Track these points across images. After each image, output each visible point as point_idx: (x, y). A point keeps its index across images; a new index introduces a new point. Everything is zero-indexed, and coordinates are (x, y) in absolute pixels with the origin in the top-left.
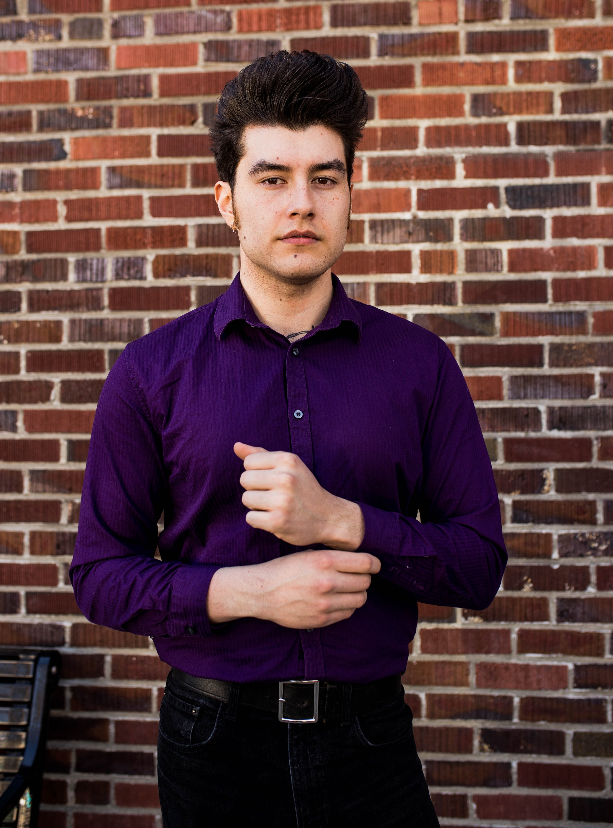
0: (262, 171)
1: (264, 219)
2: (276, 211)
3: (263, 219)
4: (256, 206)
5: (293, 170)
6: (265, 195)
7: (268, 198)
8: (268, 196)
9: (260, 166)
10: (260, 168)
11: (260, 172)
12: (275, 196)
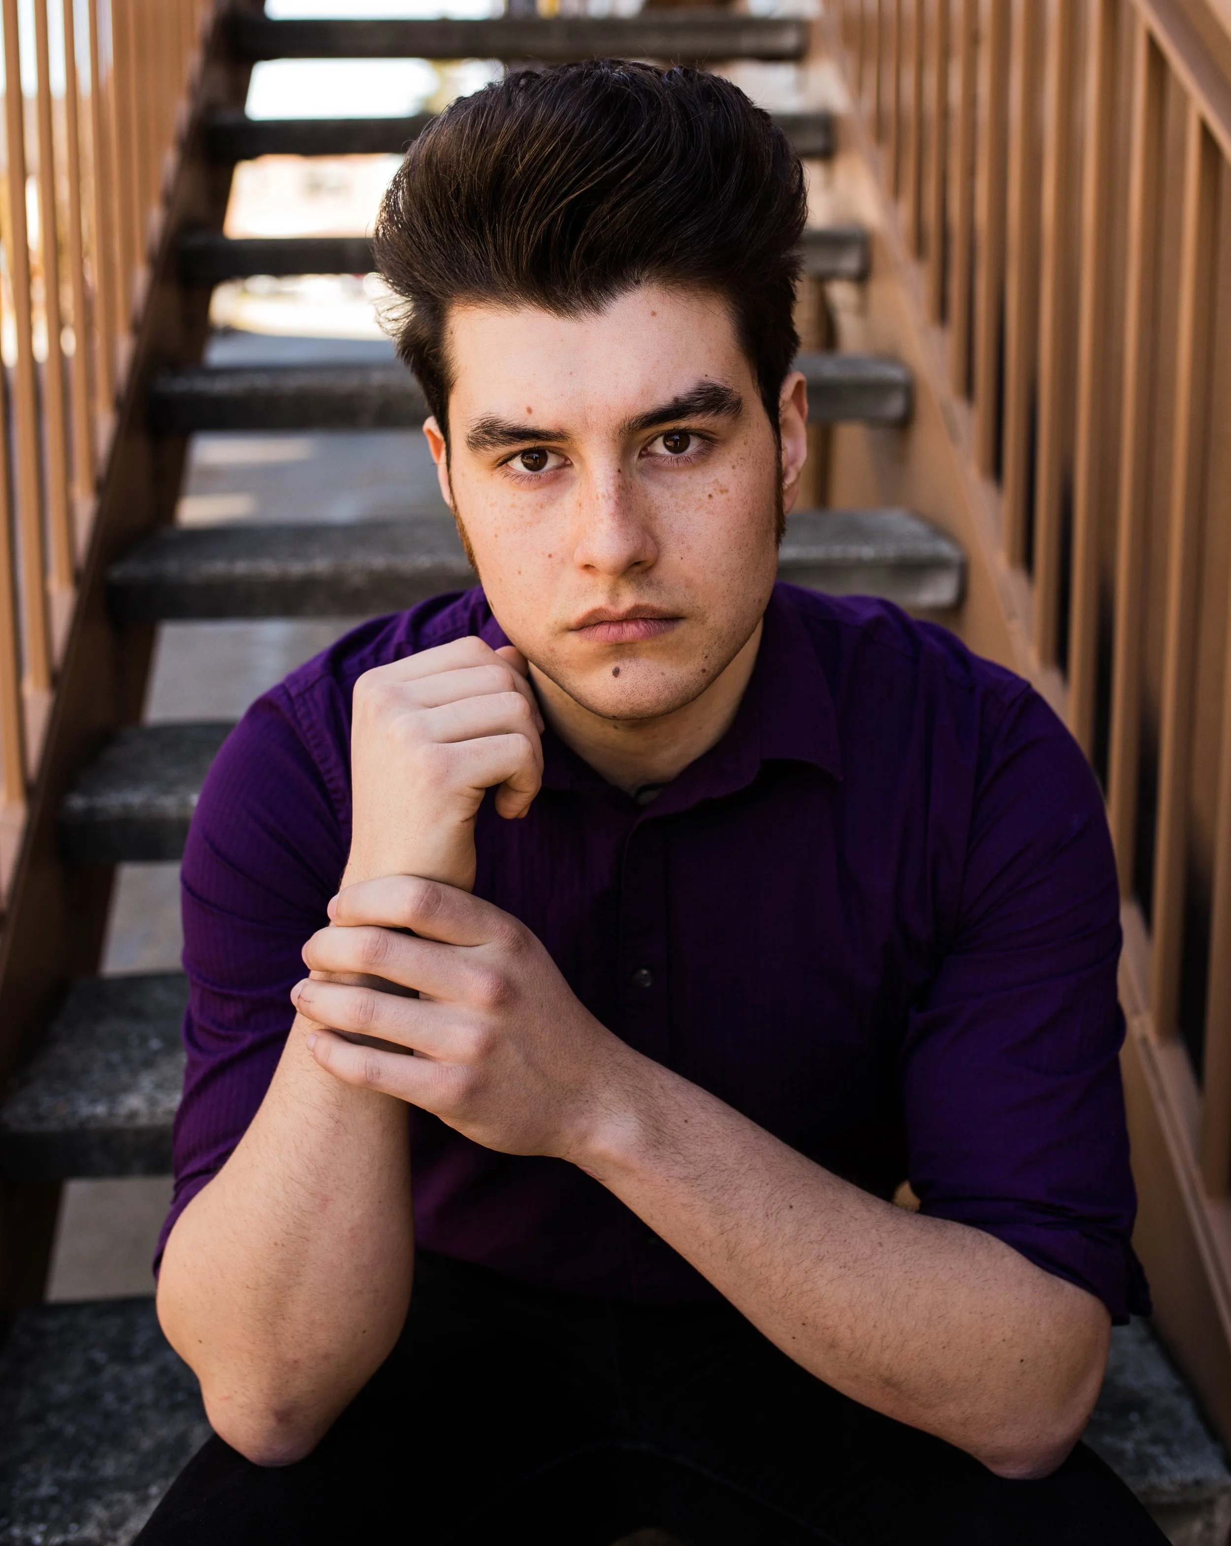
0: (493, 444)
1: (522, 573)
2: (548, 552)
3: (519, 573)
4: (496, 536)
5: (575, 437)
6: (513, 506)
7: (522, 517)
8: (522, 509)
9: (486, 432)
10: (487, 437)
11: (489, 447)
12: (542, 507)
